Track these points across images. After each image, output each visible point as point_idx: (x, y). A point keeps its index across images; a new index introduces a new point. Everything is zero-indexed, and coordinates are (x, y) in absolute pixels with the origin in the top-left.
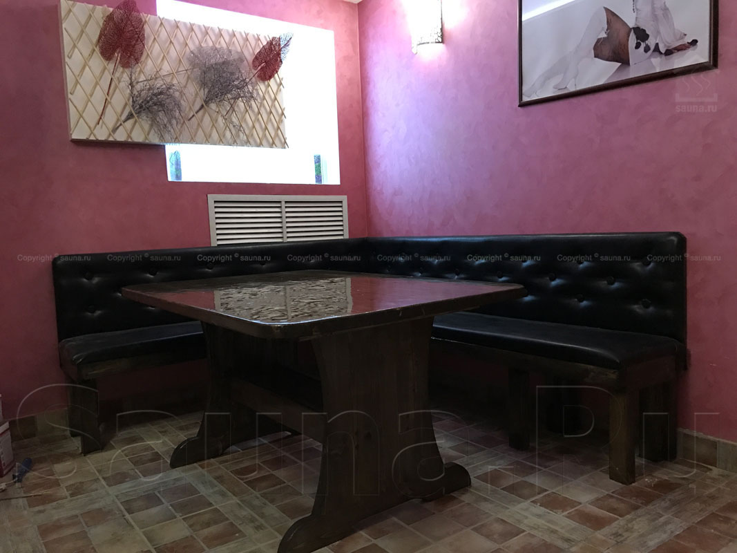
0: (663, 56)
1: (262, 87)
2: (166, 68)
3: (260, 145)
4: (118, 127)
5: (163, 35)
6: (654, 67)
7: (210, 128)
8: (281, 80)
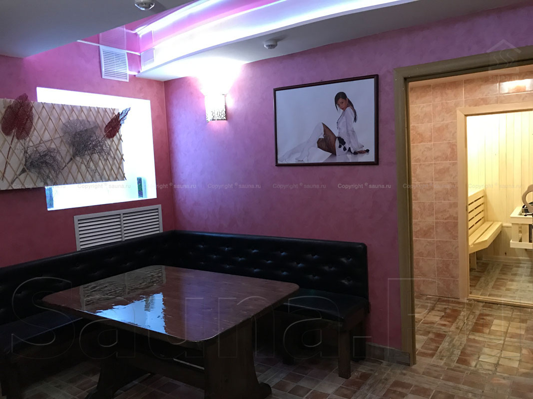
0: (353, 155)
1: (108, 142)
2: (47, 137)
3: (109, 180)
4: (15, 180)
5: (44, 113)
6: (349, 160)
7: (76, 173)
8: (120, 136)
